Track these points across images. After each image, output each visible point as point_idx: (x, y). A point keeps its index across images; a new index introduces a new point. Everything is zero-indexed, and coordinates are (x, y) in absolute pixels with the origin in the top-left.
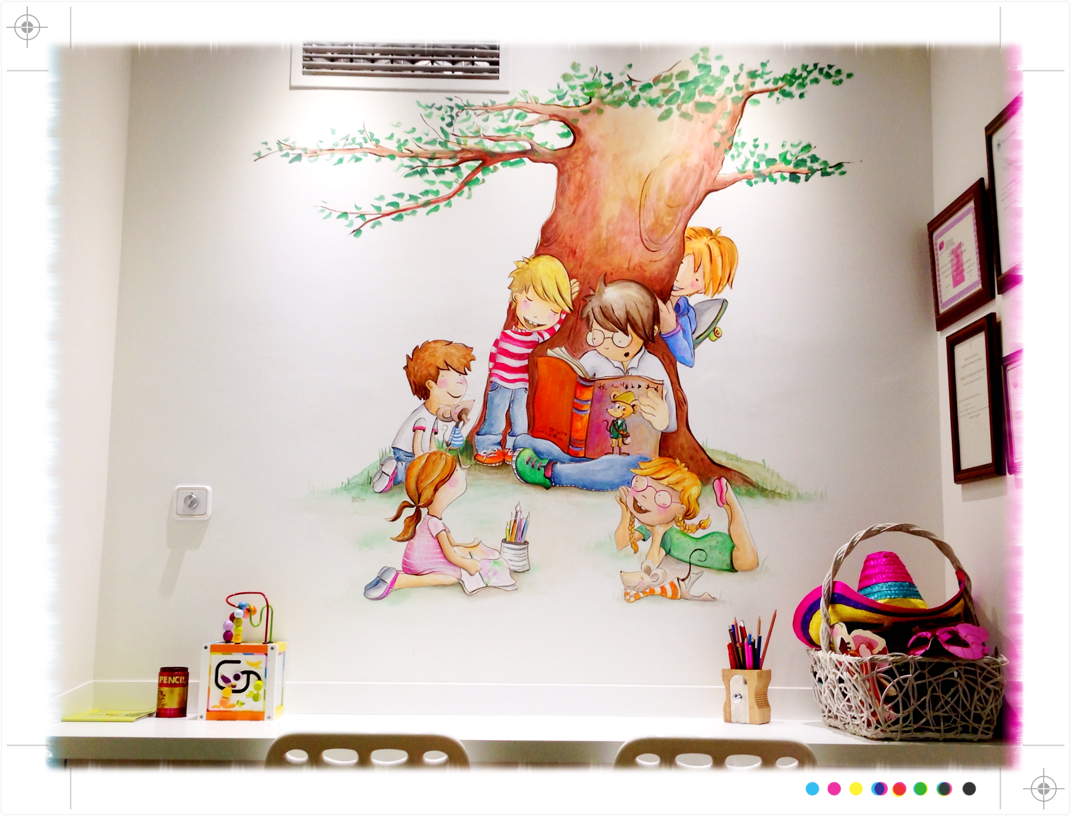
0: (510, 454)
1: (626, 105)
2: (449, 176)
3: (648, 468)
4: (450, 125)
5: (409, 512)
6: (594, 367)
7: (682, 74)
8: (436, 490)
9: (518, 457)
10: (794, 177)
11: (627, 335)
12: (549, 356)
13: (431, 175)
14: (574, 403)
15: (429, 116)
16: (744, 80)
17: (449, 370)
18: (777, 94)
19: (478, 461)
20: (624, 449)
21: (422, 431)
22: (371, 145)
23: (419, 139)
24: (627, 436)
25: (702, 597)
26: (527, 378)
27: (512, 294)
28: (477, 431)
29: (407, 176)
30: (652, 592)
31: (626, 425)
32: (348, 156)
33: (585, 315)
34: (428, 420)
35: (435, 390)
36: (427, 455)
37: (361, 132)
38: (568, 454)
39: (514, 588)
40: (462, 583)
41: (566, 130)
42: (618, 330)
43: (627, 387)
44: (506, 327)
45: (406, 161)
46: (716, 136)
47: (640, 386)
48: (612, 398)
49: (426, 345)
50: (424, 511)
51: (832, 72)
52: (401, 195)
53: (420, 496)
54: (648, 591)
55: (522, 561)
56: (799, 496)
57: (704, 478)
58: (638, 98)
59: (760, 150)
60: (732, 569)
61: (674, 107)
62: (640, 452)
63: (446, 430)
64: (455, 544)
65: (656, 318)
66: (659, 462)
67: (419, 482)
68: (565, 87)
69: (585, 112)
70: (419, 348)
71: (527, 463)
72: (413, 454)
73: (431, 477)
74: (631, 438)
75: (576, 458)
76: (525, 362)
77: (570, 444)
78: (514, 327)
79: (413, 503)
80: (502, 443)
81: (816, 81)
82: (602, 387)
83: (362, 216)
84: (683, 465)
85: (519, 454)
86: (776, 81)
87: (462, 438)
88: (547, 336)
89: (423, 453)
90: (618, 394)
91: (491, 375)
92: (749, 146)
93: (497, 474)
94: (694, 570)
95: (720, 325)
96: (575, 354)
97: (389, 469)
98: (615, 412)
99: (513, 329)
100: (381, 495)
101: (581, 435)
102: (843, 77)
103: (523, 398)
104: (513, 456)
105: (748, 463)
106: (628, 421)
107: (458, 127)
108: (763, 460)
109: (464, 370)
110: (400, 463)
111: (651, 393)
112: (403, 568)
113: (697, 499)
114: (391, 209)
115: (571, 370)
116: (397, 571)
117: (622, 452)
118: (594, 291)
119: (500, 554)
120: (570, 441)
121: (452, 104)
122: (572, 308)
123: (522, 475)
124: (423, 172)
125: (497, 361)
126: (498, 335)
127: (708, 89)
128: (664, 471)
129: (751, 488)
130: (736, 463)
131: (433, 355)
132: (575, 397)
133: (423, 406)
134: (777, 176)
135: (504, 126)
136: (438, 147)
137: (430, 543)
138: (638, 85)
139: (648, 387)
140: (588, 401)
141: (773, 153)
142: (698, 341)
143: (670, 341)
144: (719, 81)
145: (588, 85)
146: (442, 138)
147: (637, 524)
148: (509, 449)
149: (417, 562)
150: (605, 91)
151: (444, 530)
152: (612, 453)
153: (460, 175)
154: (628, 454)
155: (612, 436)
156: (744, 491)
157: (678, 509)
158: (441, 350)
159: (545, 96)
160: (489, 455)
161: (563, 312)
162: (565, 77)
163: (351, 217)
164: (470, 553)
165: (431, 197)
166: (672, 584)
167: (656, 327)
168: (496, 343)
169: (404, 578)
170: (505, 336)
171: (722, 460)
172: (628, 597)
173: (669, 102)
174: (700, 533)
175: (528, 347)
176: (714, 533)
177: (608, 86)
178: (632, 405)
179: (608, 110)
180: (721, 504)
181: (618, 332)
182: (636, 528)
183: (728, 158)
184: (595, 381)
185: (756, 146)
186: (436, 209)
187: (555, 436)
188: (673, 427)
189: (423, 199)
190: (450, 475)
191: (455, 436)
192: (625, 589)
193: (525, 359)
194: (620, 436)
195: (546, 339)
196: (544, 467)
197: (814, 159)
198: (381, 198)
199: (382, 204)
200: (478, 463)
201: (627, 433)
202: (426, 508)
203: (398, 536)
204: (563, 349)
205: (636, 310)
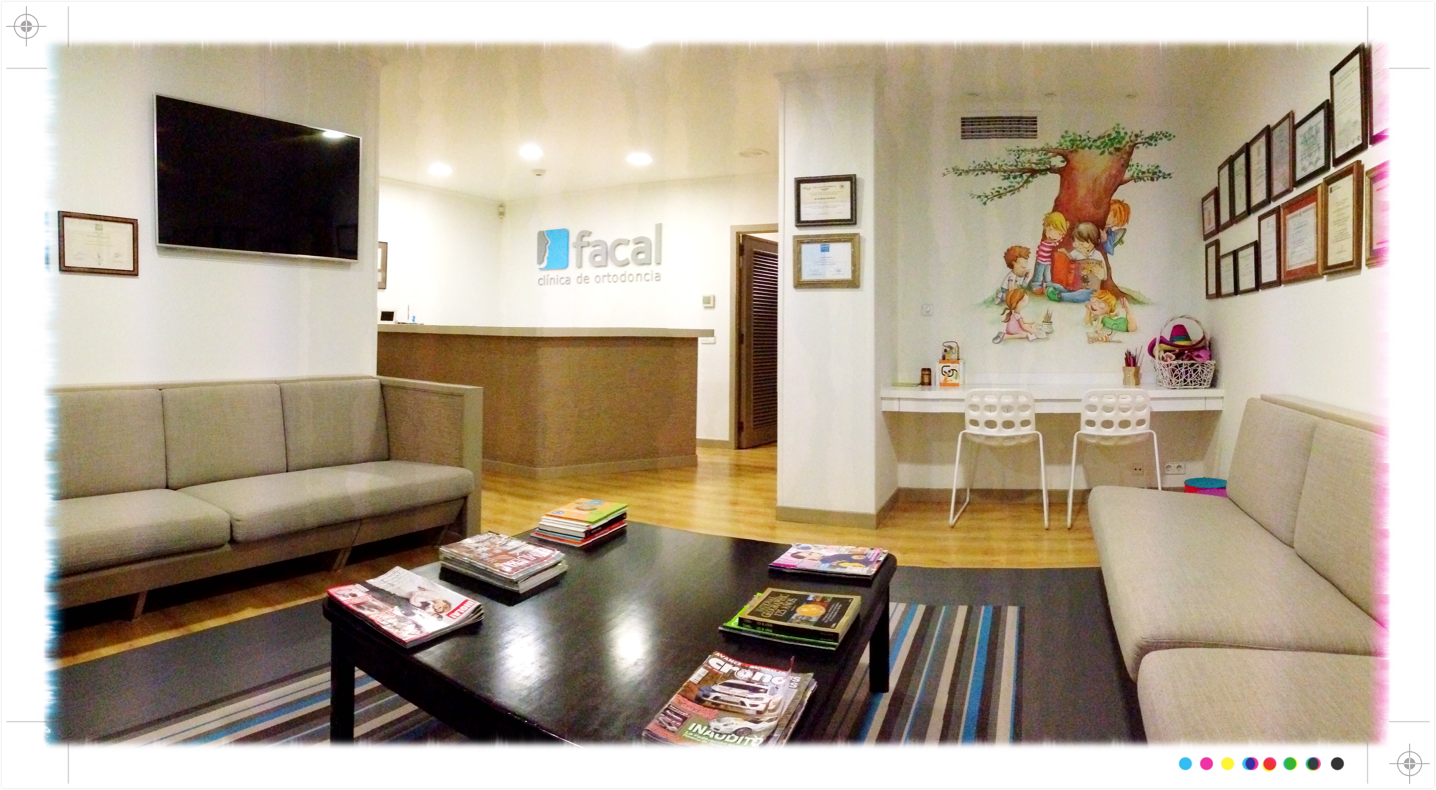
1: (1087, 149)
2: (1019, 179)
4: (1018, 158)
5: (1008, 311)
6: (1076, 256)
7: (1109, 135)
8: (1017, 303)
10: (1152, 179)
11: (1088, 243)
13: (1012, 179)
15: (1010, 154)
16: (1133, 138)
17: (1021, 257)
18: (1146, 144)
20: (1088, 287)
21: (1012, 281)
23: (1006, 164)
24: (1088, 282)
25: (1116, 342)
27: (1044, 227)
28: (1032, 281)
29: (1003, 180)
31: (1088, 278)
32: (980, 172)
34: (1014, 277)
35: (1016, 265)
36: (1014, 290)
38: (1066, 289)
39: (1047, 339)
40: (1028, 338)
41: (1063, 159)
42: (1085, 241)
44: (1042, 240)
45: (1002, 174)
46: (1122, 161)
47: (1093, 263)
48: (1083, 268)
49: (1012, 248)
50: (1013, 311)
51: (1167, 135)
52: (1000, 188)
53: (1011, 305)
54: (1096, 339)
55: (1050, 329)
56: (1152, 304)
57: (1117, 298)
58: (1091, 146)
59: (1139, 168)
61: (1106, 149)
62: (1093, 288)
63: (1020, 281)
64: (1025, 323)
65: (1099, 236)
66: (1100, 292)
67: (1011, 301)
68: (1062, 141)
69: (1071, 152)
70: (1009, 249)
71: (1051, 293)
72: (1008, 290)
73: (1016, 298)
74: (1090, 283)
75: (1070, 291)
76: (1049, 254)
79: (1009, 308)
80: (1042, 285)
81: (1161, 139)
83: (986, 197)
84: (1110, 292)
85: (1049, 289)
86: (1146, 139)
89: (1012, 290)
90: (1085, 266)
91: (1037, 259)
92: (1135, 166)
94: (1114, 331)
95: (1124, 239)
97: (1000, 296)
99: (1045, 241)
100: (997, 305)
102: (1172, 137)
103: (1049, 268)
104: (1046, 290)
105: (1133, 291)
106: (1089, 276)
107: (1021, 159)
108: (1139, 291)
109: (1026, 257)
110: (1004, 293)
111: (1097, 266)
112: (1006, 332)
113: (1114, 306)
114: (997, 193)
116: (1004, 333)
118: (1076, 226)
121: (1019, 149)
122: (1067, 233)
123: (1049, 297)
124: (1008, 178)
125: (1039, 254)
126: (1039, 244)
127: (1120, 142)
128: (1102, 295)
131: (1015, 252)
133: (1012, 272)
134: (1145, 179)
135: (1040, 158)
136: (1014, 168)
137: (1016, 323)
138: (1092, 140)
139: (1096, 263)
140: (1073, 269)
141: (1144, 169)
142: (1115, 245)
143: (1104, 245)
144: (1123, 138)
145: (1071, 140)
146: (1015, 164)
147: (1092, 315)
148: (1045, 288)
149: (1012, 330)
150: (1078, 142)
151: (1021, 318)
152: (1083, 289)
153: (1023, 179)
154: (1089, 289)
155: (1083, 282)
158: (1018, 250)
159: (1055, 146)
160: (1037, 290)
162: (1063, 137)
163: (982, 197)
164: (1031, 327)
165: (1011, 188)
166: (1106, 337)
167: (1099, 240)
168: (1039, 247)
169: (1006, 336)
170: (1042, 244)
172: (1089, 342)
173: (1104, 147)
174: (1116, 318)
175: (1051, 249)
176: (1121, 318)
177: (1080, 140)
178: (1090, 270)
179: (1080, 150)
180: (1123, 307)
182: (1092, 317)
183: (1127, 171)
184: (1076, 261)
185: (1138, 166)
186: (1013, 194)
188: (1106, 278)
189: (1009, 189)
190: (1023, 297)
192: (1088, 339)
194: (1086, 282)
196: (1058, 294)
197: (1160, 172)
198: (994, 189)
199: (994, 192)
200: (1033, 293)
203: (1004, 321)
204: (1064, 249)
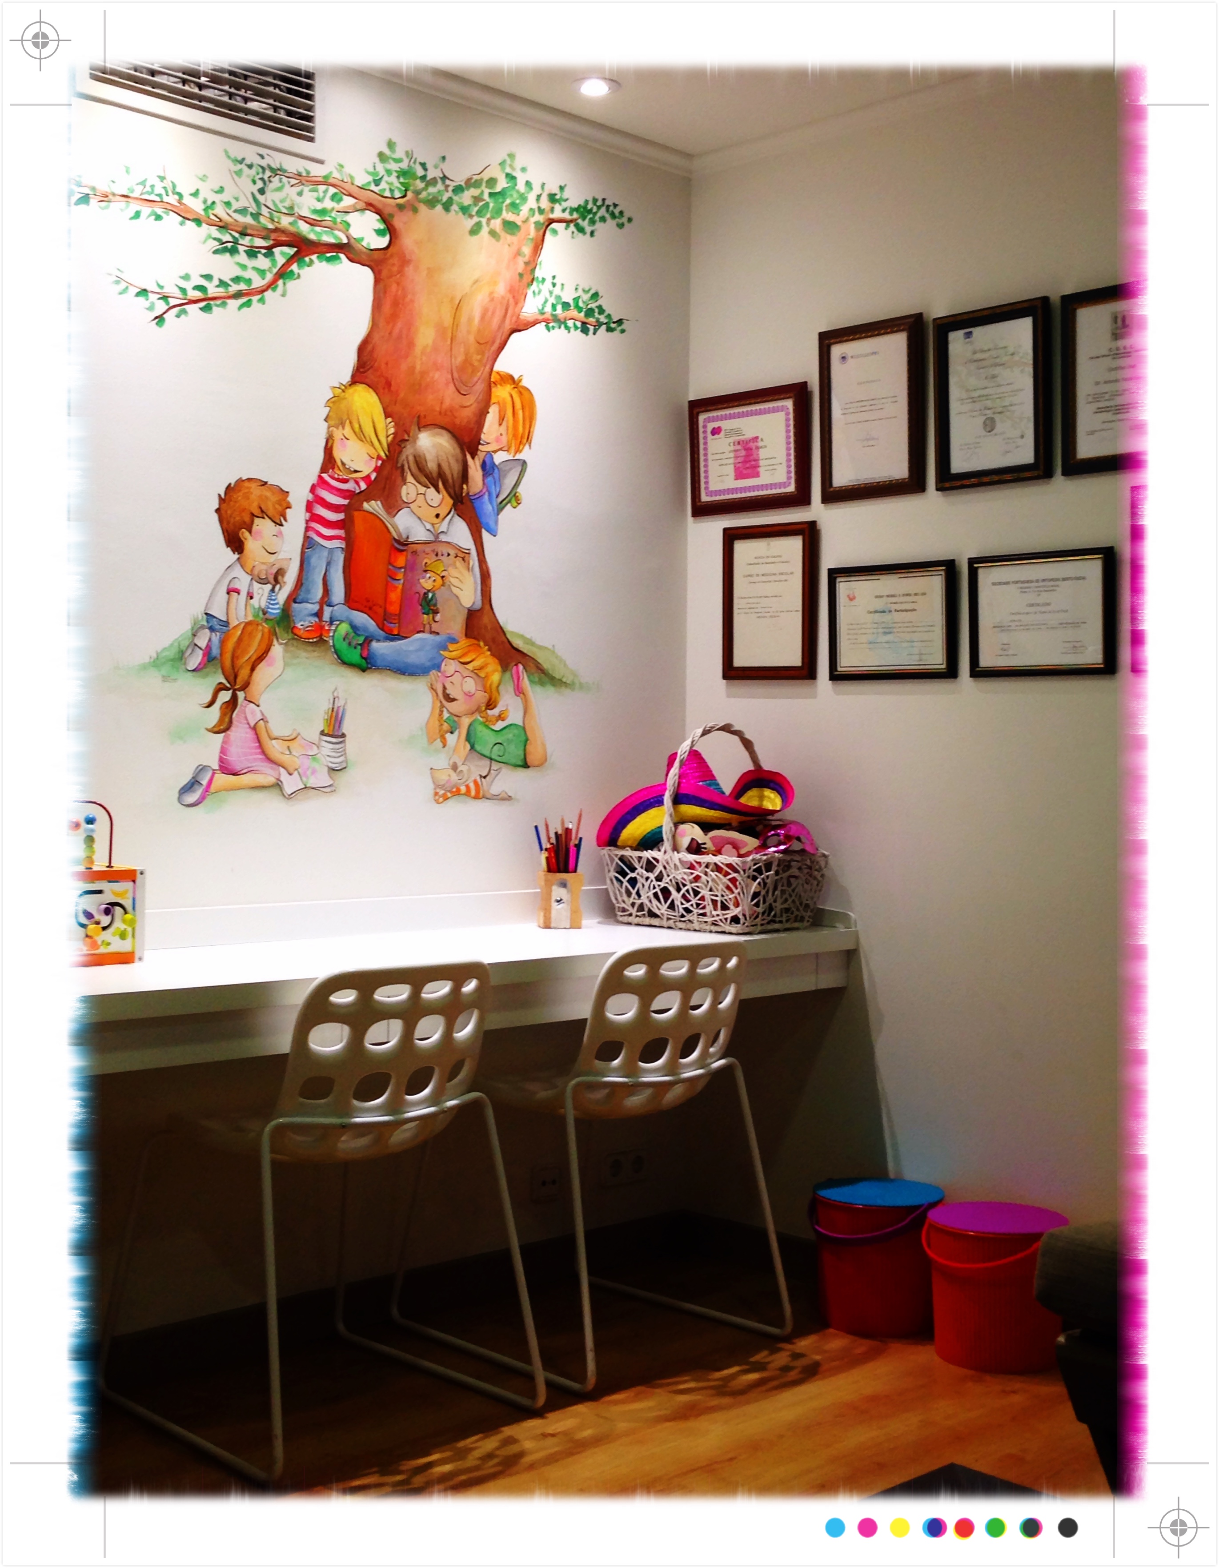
0: (327, 628)
1: (439, 207)
2: (262, 262)
3: (455, 650)
4: (262, 191)
5: (225, 696)
6: (408, 528)
7: (492, 182)
8: (253, 669)
9: (335, 631)
10: (585, 330)
11: (438, 492)
12: (364, 511)
13: (242, 258)
14: (388, 570)
15: (239, 173)
16: (545, 203)
17: (263, 518)
18: (572, 227)
19: (296, 635)
20: (435, 627)
21: (236, 594)
22: (172, 199)
23: (228, 204)
24: (436, 612)
25: (501, 796)
26: (344, 535)
27: (329, 427)
28: (293, 598)
29: (216, 252)
30: (458, 793)
31: (436, 600)
32: (146, 210)
33: (399, 465)
34: (243, 581)
35: (251, 544)
36: (242, 626)
37: (162, 179)
38: (382, 629)
39: (329, 789)
40: (280, 783)
41: (382, 226)
42: (430, 486)
43: (437, 555)
44: (324, 469)
45: (214, 232)
46: (521, 267)
47: (449, 555)
48: (424, 567)
49: (240, 481)
50: (241, 695)
51: (617, 211)
52: (208, 277)
53: (236, 677)
54: (454, 790)
55: (339, 757)
56: (581, 686)
57: (505, 666)
58: (450, 201)
59: (557, 291)
60: (526, 765)
61: (484, 221)
62: (448, 632)
63: (262, 592)
64: (274, 737)
65: (464, 476)
66: (465, 643)
67: (235, 659)
68: (381, 169)
69: (401, 207)
70: (232, 485)
71: (344, 639)
72: (226, 623)
73: (247, 653)
74: (441, 616)
75: (392, 637)
76: (341, 516)
77: (385, 620)
78: (331, 471)
79: (228, 685)
80: (319, 614)
81: (603, 219)
82: (415, 553)
83: (165, 298)
84: (487, 647)
85: (336, 628)
86: (572, 210)
87: (277, 606)
88: (363, 486)
89: (238, 623)
90: (429, 562)
91: (307, 529)
92: (548, 284)
93: (314, 651)
94: (495, 766)
95: (520, 490)
96: (390, 510)
97: (202, 642)
98: (426, 583)
99: (330, 474)
100: (194, 673)
101: (394, 608)
102: (624, 220)
103: (340, 559)
104: (329, 630)
105: (541, 648)
106: (438, 594)
107: (270, 198)
108: (553, 646)
109: (279, 519)
110: (213, 634)
111: (459, 563)
112: (220, 766)
113: (498, 687)
114: (198, 294)
115: (386, 530)
116: (214, 770)
117: (433, 630)
118: (409, 436)
119: (318, 747)
120: (385, 615)
121: (264, 163)
122: (387, 453)
123: (339, 654)
124: (233, 251)
125: (314, 512)
126: (314, 479)
127: (514, 206)
128: (470, 654)
129: (543, 675)
130: (530, 647)
131: (247, 497)
132: (390, 563)
133: (237, 562)
134: (570, 323)
135: (319, 206)
136: (249, 220)
137: (248, 736)
138: (452, 185)
139: (456, 557)
140: (401, 568)
141: (568, 297)
142: (500, 508)
143: (477, 504)
144: (524, 198)
145: (402, 173)
146: (253, 209)
147: (446, 715)
148: (326, 622)
149: (236, 758)
150: (420, 185)
151: (262, 719)
152: (423, 632)
153: (274, 262)
154: (438, 634)
155: (423, 611)
156: (537, 679)
157: (481, 697)
158: (256, 491)
159: (362, 179)
160: (307, 627)
161: (379, 458)
162: (382, 156)
163: (153, 297)
164: (288, 747)
165: (242, 286)
166: (475, 782)
167: (465, 486)
168: (313, 489)
169: (222, 779)
170: (322, 482)
171: (518, 643)
172: (437, 797)
173: (479, 213)
174: (500, 725)
175: (345, 498)
176: (511, 725)
177: (423, 178)
178: (442, 575)
179: (423, 208)
180: (518, 693)
181: (429, 488)
182: (445, 718)
183: (530, 292)
184: (408, 544)
185: (554, 285)
186: (248, 304)
187: (370, 608)
188: (478, 605)
189: (234, 288)
190: (267, 651)
191: (272, 602)
192: (435, 789)
193: (340, 512)
194: (431, 611)
195: (362, 489)
196: (360, 645)
197: (601, 311)
198: (186, 277)
199: (188, 286)
200: (296, 637)
201: (438, 609)
202: (242, 692)
203: (214, 727)
204: (379, 502)
205: (447, 464)
